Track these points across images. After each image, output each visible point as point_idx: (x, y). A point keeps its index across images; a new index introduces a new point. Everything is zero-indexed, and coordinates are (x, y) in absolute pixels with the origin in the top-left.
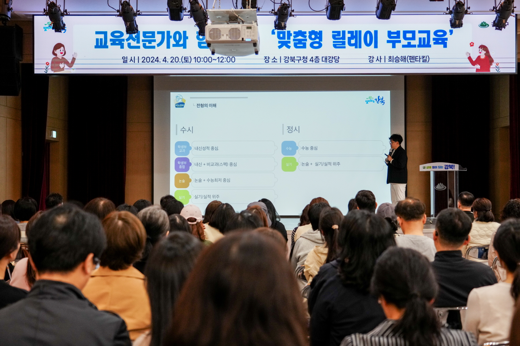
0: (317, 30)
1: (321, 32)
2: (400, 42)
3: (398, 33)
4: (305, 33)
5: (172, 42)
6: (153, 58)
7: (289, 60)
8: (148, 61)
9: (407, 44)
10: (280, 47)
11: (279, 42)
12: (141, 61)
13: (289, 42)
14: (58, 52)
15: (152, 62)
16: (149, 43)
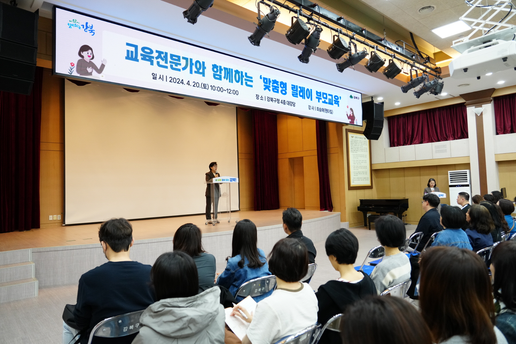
0: (284, 82)
1: (286, 83)
2: (321, 99)
3: (320, 93)
4: (278, 82)
5: (194, 69)
6: (178, 80)
7: (270, 100)
8: (175, 81)
9: (324, 101)
10: (265, 89)
11: (265, 86)
12: (169, 79)
13: (270, 87)
14: (84, 54)
15: (178, 83)
16: (175, 66)
